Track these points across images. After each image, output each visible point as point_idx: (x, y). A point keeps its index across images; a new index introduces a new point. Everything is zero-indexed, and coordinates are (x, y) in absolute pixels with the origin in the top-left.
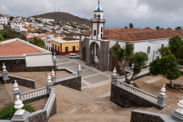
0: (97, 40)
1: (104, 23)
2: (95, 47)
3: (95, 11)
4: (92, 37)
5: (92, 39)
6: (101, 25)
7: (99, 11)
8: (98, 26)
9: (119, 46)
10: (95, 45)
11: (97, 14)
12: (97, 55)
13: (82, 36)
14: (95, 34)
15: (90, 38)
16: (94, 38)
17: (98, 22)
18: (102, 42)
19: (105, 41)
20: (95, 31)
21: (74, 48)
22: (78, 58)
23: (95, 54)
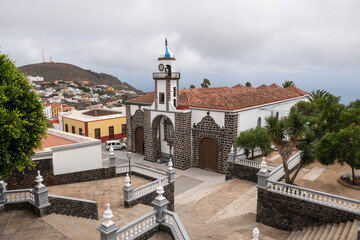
0: (168, 111)
1: (177, 79)
2: (162, 126)
3: (160, 59)
4: (156, 106)
5: (156, 110)
6: (173, 84)
7: (167, 57)
8: (168, 86)
9: (212, 120)
10: (162, 121)
11: (165, 63)
12: (165, 139)
13: (132, 106)
14: (162, 101)
15: (153, 107)
16: (162, 107)
17: (168, 78)
18: (178, 116)
19: (184, 111)
20: (162, 95)
21: (111, 129)
22: (123, 148)
23: (163, 137)
